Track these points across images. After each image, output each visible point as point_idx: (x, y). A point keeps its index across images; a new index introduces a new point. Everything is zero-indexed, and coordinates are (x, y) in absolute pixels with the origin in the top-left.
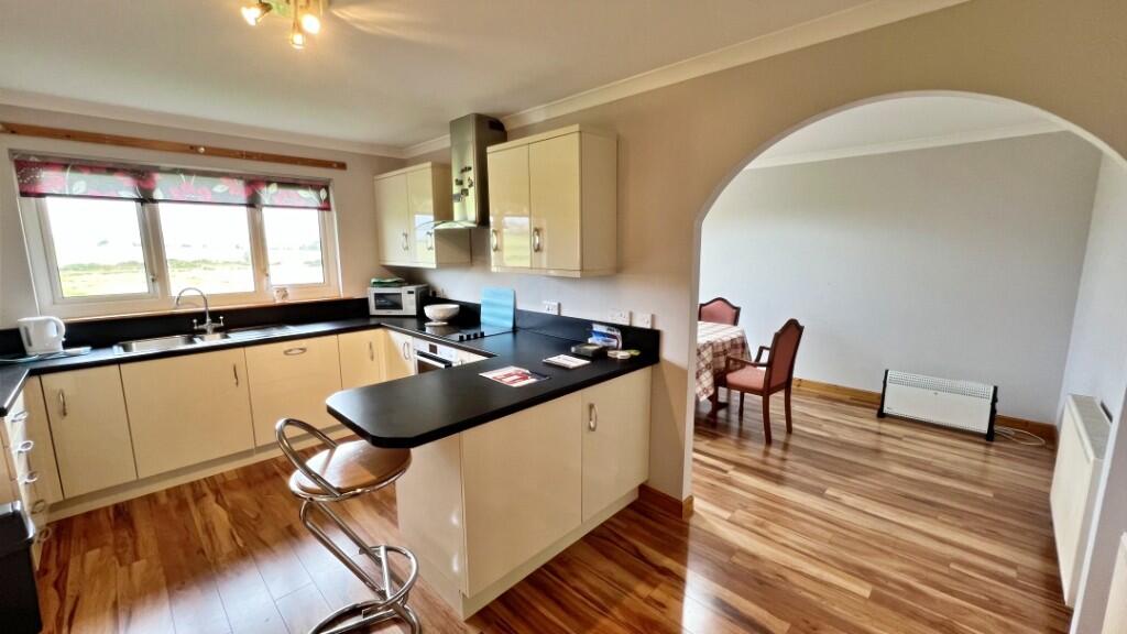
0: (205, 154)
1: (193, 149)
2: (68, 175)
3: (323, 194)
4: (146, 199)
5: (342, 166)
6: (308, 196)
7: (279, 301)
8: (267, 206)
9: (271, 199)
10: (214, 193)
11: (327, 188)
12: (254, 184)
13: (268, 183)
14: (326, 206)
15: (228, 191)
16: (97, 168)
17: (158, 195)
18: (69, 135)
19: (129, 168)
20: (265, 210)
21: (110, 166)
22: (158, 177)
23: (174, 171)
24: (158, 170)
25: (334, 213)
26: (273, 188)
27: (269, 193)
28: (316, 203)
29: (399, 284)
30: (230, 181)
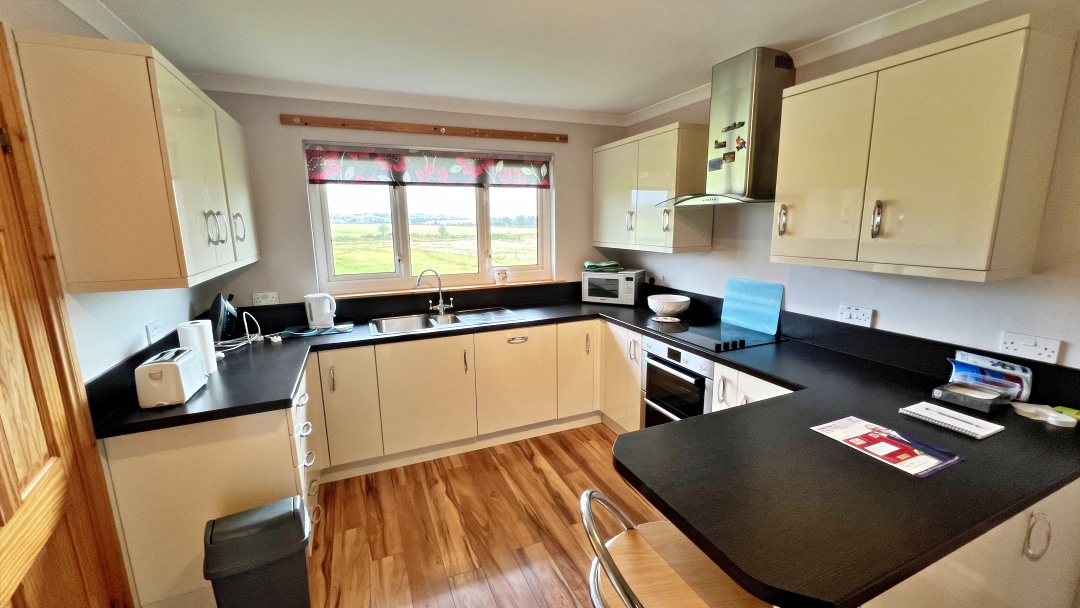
0: (446, 134)
1: (436, 130)
2: (342, 161)
3: (544, 170)
4: (397, 183)
5: (564, 139)
6: (529, 173)
7: (499, 284)
8: (494, 185)
9: (497, 178)
10: (450, 174)
11: (547, 164)
12: (483, 162)
13: (496, 161)
14: (545, 183)
15: (462, 171)
16: (363, 154)
17: (406, 178)
18: (344, 124)
19: (386, 153)
20: (491, 189)
21: (372, 151)
22: (408, 160)
23: (420, 154)
24: (407, 153)
25: (553, 191)
26: (500, 166)
27: (497, 172)
28: (536, 180)
29: (615, 269)
30: (464, 160)
